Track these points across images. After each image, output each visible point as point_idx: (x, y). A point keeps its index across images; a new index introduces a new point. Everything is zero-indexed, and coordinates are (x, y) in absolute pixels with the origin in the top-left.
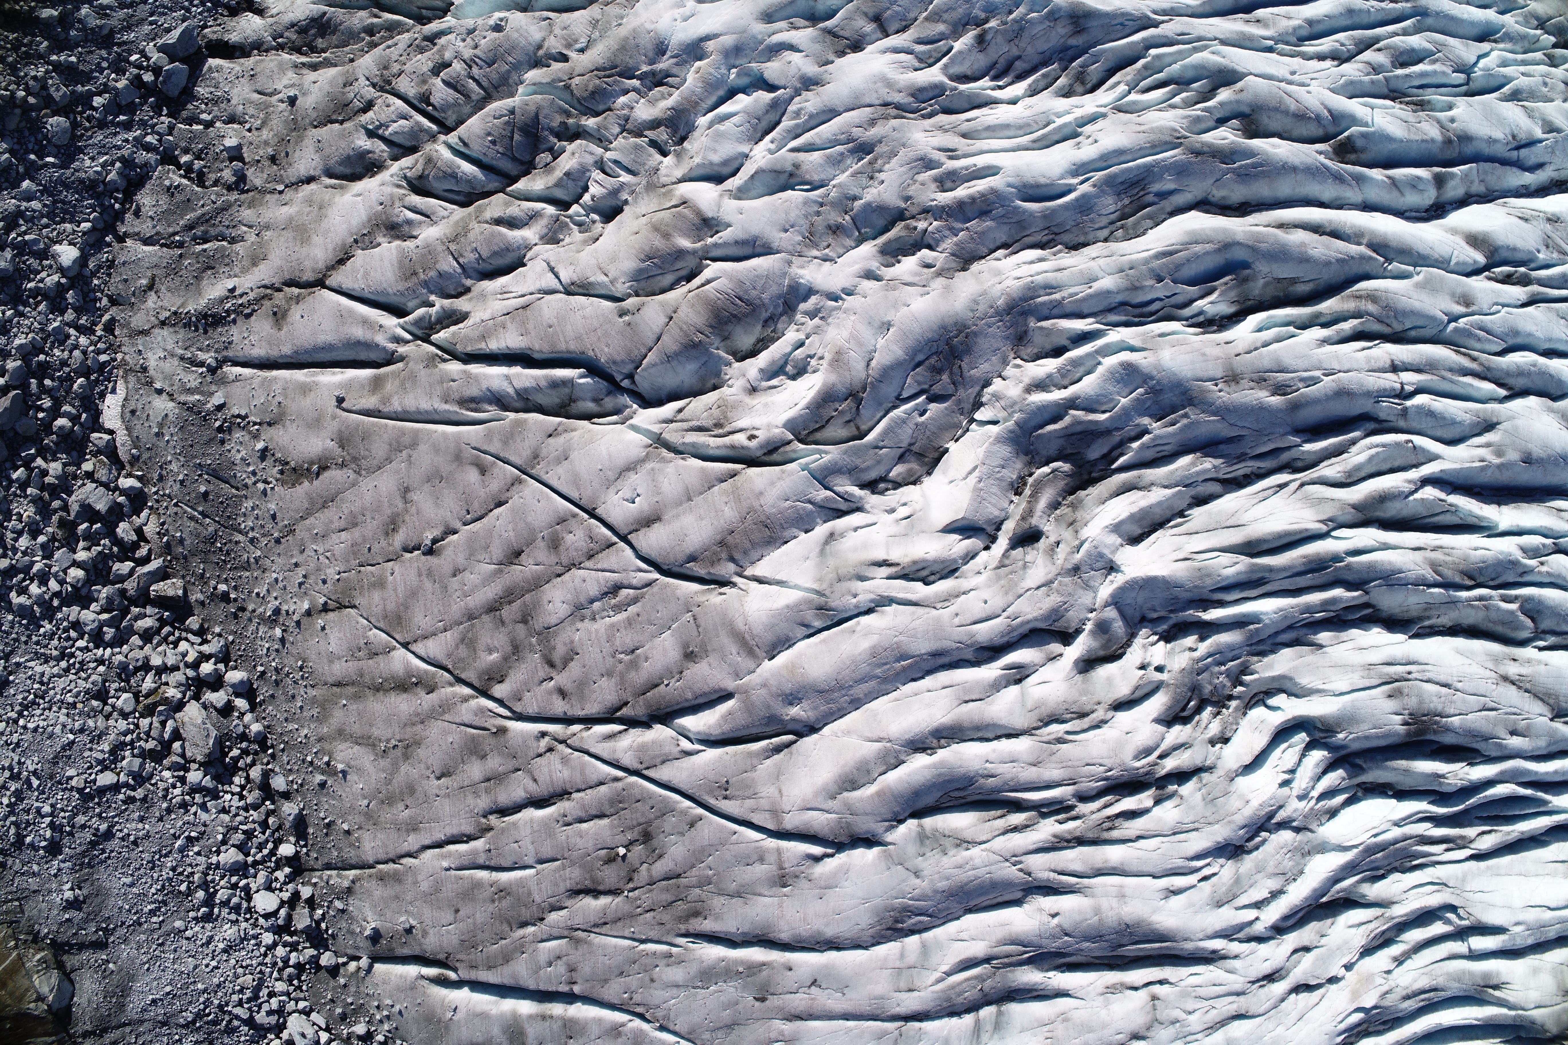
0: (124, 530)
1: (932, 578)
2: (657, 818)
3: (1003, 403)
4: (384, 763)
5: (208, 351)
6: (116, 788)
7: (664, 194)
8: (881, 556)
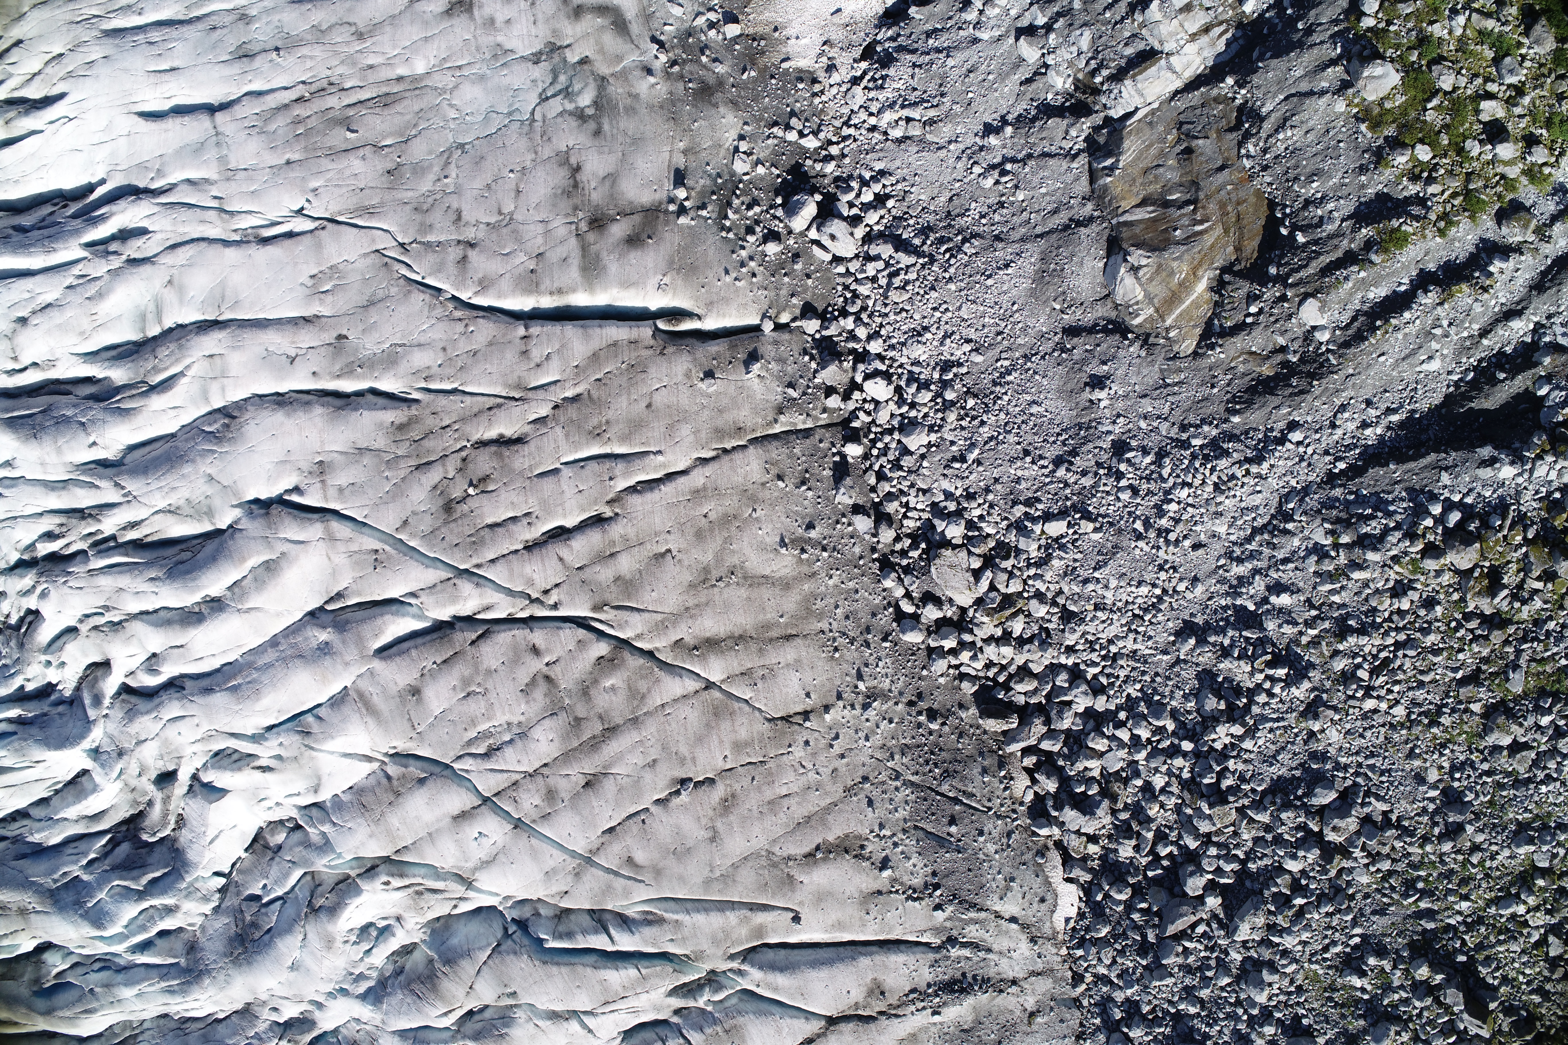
0: (1051, 784)
1: (228, 753)
2: (438, 529)
3: (199, 895)
4: (735, 560)
5: (959, 957)
6: (1047, 517)
8: (268, 775)
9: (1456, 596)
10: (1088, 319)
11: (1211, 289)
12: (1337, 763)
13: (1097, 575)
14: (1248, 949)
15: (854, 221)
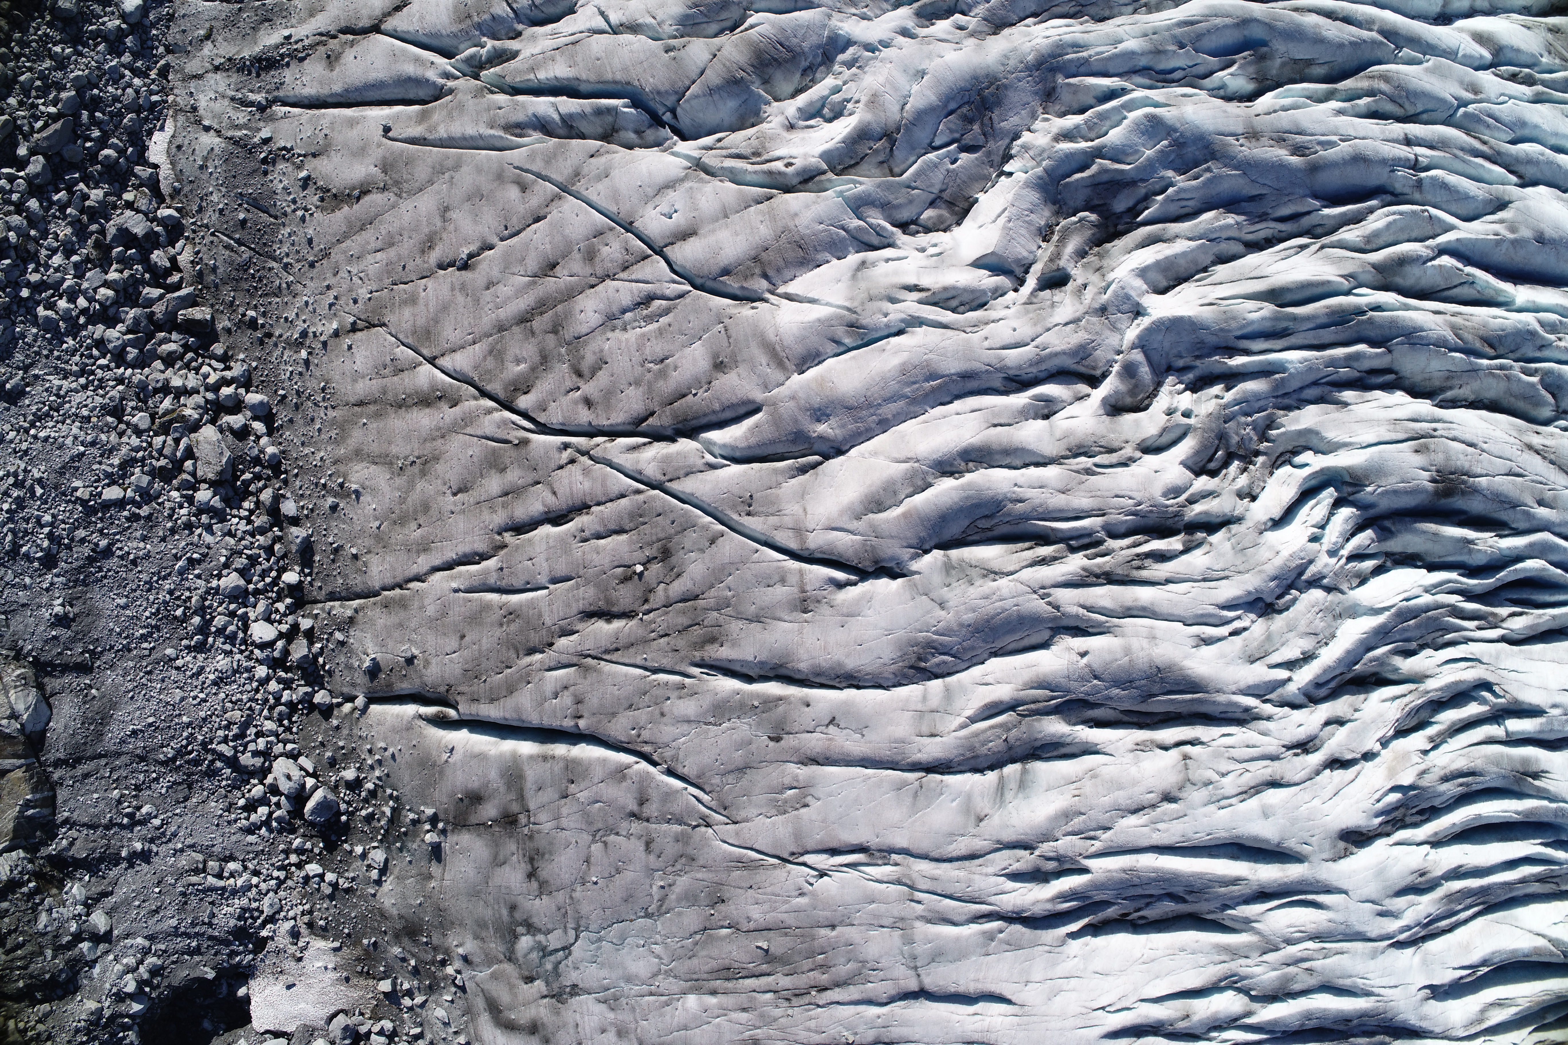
0: (158, 257)
1: (962, 308)
2: (678, 533)
3: (1031, 153)
4: (399, 481)
5: (259, 92)
6: (121, 504)
8: (915, 282)
10: (67, 679)
13: (82, 449)
15: (274, 791)
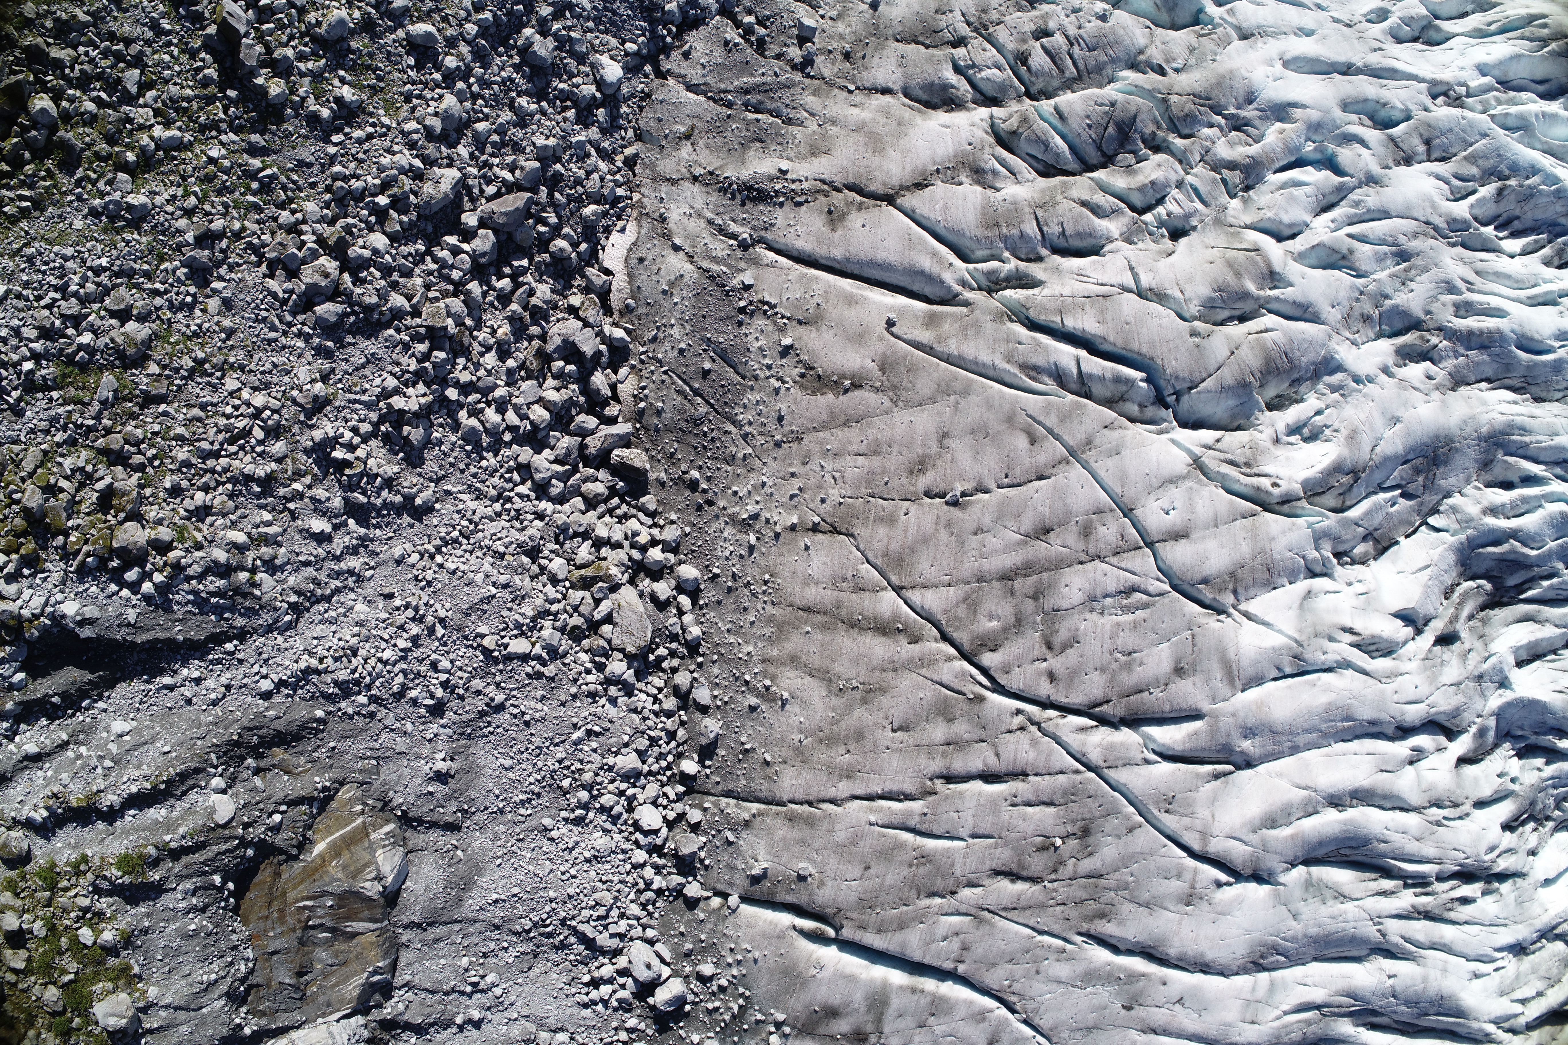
0: (598, 380)
1: (1377, 653)
2: (1101, 817)
3: (1459, 516)
4: (834, 701)
5: (742, 225)
6: (525, 658)
7: (1232, 234)
8: (1348, 624)
9: (148, 491)
10: (434, 835)
11: (311, 842)
12: (307, 341)
14: (449, 157)
15: (624, 972)
